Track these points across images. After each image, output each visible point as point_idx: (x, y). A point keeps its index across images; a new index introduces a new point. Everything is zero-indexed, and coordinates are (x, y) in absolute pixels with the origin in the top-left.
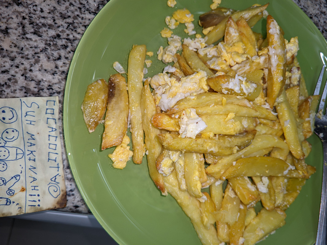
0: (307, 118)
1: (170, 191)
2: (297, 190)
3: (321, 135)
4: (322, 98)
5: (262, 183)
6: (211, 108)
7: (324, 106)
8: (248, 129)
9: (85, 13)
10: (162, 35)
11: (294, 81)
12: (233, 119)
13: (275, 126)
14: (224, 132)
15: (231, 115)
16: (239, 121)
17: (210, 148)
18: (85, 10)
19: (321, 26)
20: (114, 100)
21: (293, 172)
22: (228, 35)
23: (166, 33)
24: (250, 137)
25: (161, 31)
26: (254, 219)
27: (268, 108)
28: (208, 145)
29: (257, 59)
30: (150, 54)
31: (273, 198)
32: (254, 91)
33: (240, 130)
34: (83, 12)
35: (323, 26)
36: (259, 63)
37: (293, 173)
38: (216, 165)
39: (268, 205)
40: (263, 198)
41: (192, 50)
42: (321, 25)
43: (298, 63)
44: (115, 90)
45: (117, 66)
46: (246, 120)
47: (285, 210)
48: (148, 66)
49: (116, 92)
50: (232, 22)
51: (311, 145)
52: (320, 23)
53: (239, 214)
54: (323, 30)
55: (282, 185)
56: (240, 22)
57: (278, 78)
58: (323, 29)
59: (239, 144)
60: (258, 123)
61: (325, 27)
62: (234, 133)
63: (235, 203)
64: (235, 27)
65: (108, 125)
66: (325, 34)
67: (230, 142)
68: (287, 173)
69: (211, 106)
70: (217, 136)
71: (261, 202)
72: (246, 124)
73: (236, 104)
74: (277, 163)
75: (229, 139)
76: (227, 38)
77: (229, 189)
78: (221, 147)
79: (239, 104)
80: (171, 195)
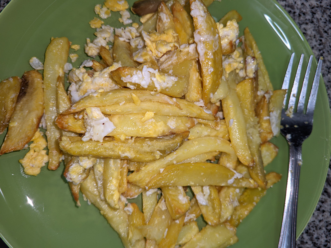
0: (266, 116)
1: (93, 201)
2: (254, 201)
3: (289, 136)
4: (292, 93)
5: (201, 193)
6: (122, 107)
7: (294, 102)
8: (175, 131)
9: (4, 5)
10: (91, 25)
11: (249, 74)
12: (153, 119)
13: (218, 127)
14: (140, 134)
15: (150, 114)
16: (162, 122)
17: (123, 153)
18: (4, 2)
19: (297, 9)
20: (24, 99)
21: (241, 180)
22: (161, 21)
23: (95, 24)
24: (178, 139)
25: (90, 21)
26: (195, 235)
27: (203, 105)
28: (119, 149)
29: (185, 47)
30: (76, 47)
31: (217, 211)
32: (173, 85)
33: (164, 131)
34: (2, 5)
35: (300, 9)
36: (188, 53)
37: (241, 182)
38: (138, 172)
39: (211, 219)
40: (204, 211)
41: (124, 41)
42: (297, 7)
43: (259, 52)
44: (27, 88)
45: (35, 61)
46: (175, 119)
47: (237, 226)
48: (73, 61)
49: (29, 90)
50: (164, 7)
51: (278, 148)
52: (296, 5)
53: (167, 230)
54: (300, 14)
55: (231, 196)
56: (174, 7)
57: (208, 69)
58: (300, 12)
59: (163, 149)
60: (196, 123)
61: (302, 10)
62: (155, 136)
63: (164, 217)
64: (166, 12)
65: (12, 127)
66: (303, 18)
67: (149, 146)
68: (232, 182)
69: (121, 104)
70: (133, 139)
71: (202, 216)
72: (173, 124)
73: (156, 102)
74: (217, 171)
75: (149, 143)
76: (159, 25)
77: (162, 200)
78: (138, 151)
79: (160, 101)
80: (94, 205)
